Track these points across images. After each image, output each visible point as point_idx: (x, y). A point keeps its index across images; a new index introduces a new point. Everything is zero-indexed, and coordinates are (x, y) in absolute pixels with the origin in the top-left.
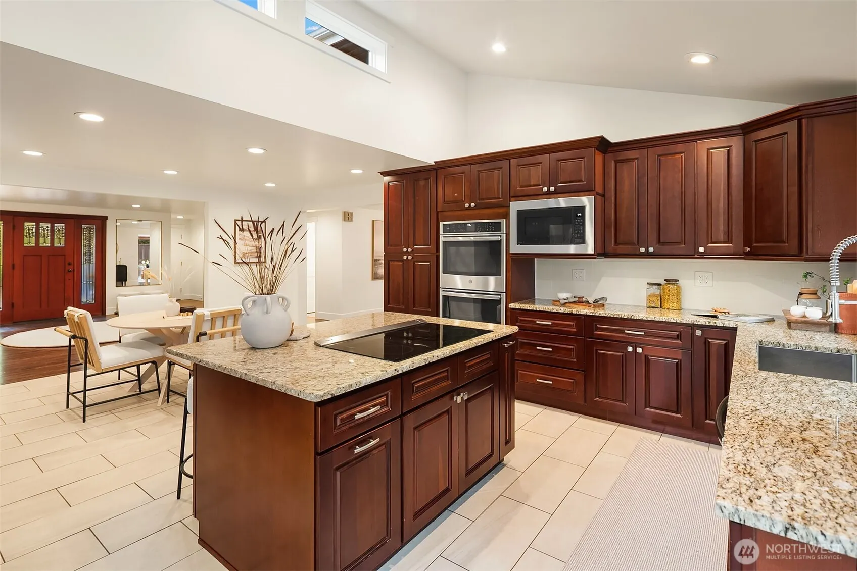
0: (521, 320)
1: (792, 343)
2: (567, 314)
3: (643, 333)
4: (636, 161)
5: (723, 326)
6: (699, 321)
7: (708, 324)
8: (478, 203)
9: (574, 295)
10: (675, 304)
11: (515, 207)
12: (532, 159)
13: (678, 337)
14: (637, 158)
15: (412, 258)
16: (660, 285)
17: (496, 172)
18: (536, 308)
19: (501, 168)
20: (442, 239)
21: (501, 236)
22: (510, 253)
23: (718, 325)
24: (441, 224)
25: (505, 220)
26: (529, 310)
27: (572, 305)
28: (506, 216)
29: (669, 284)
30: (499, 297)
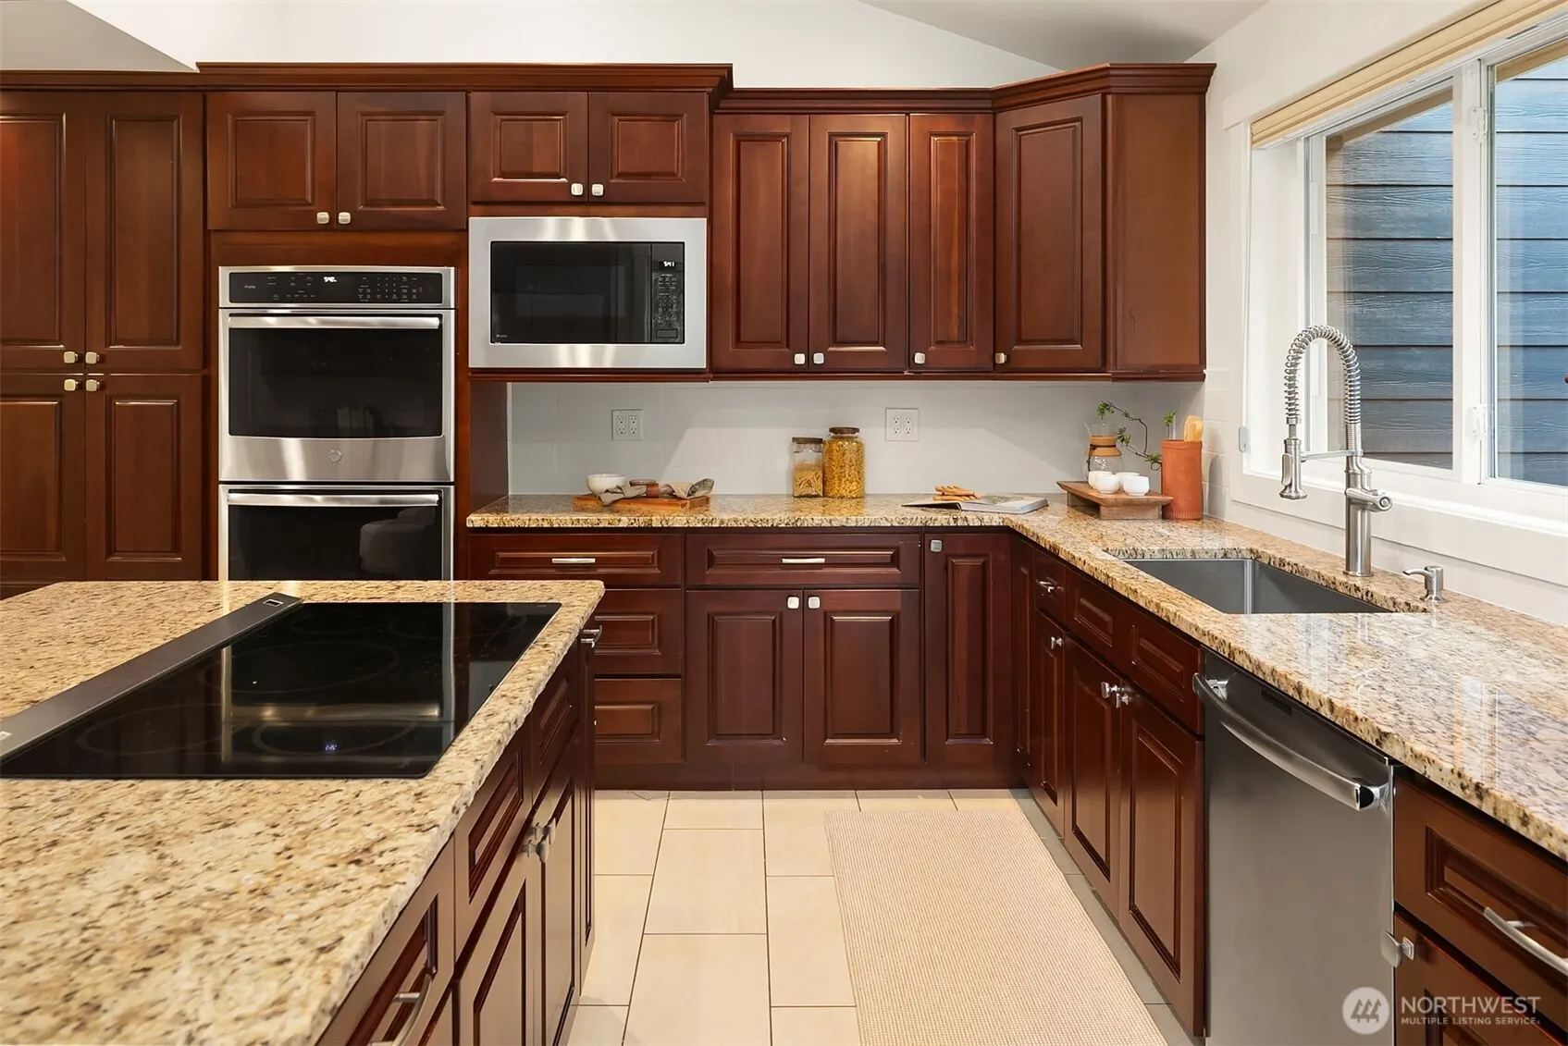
0: (505, 560)
1: (1156, 548)
2: (639, 529)
3: (822, 560)
4: (785, 140)
5: (981, 526)
6: (936, 520)
7: (952, 524)
8: (361, 212)
9: (633, 478)
10: (854, 483)
11: (484, 232)
12: (535, 100)
13: (894, 561)
14: (787, 136)
15: (102, 387)
16: (819, 441)
17: (423, 125)
18: (551, 522)
19: (441, 113)
20: (225, 323)
21: (440, 316)
22: (470, 366)
23: (971, 524)
24: (224, 273)
25: (452, 269)
26: (530, 530)
27: (633, 506)
28: (459, 258)
29: (842, 438)
30: (435, 497)
